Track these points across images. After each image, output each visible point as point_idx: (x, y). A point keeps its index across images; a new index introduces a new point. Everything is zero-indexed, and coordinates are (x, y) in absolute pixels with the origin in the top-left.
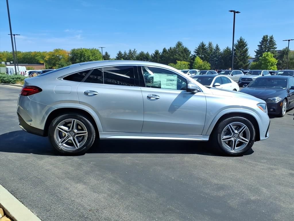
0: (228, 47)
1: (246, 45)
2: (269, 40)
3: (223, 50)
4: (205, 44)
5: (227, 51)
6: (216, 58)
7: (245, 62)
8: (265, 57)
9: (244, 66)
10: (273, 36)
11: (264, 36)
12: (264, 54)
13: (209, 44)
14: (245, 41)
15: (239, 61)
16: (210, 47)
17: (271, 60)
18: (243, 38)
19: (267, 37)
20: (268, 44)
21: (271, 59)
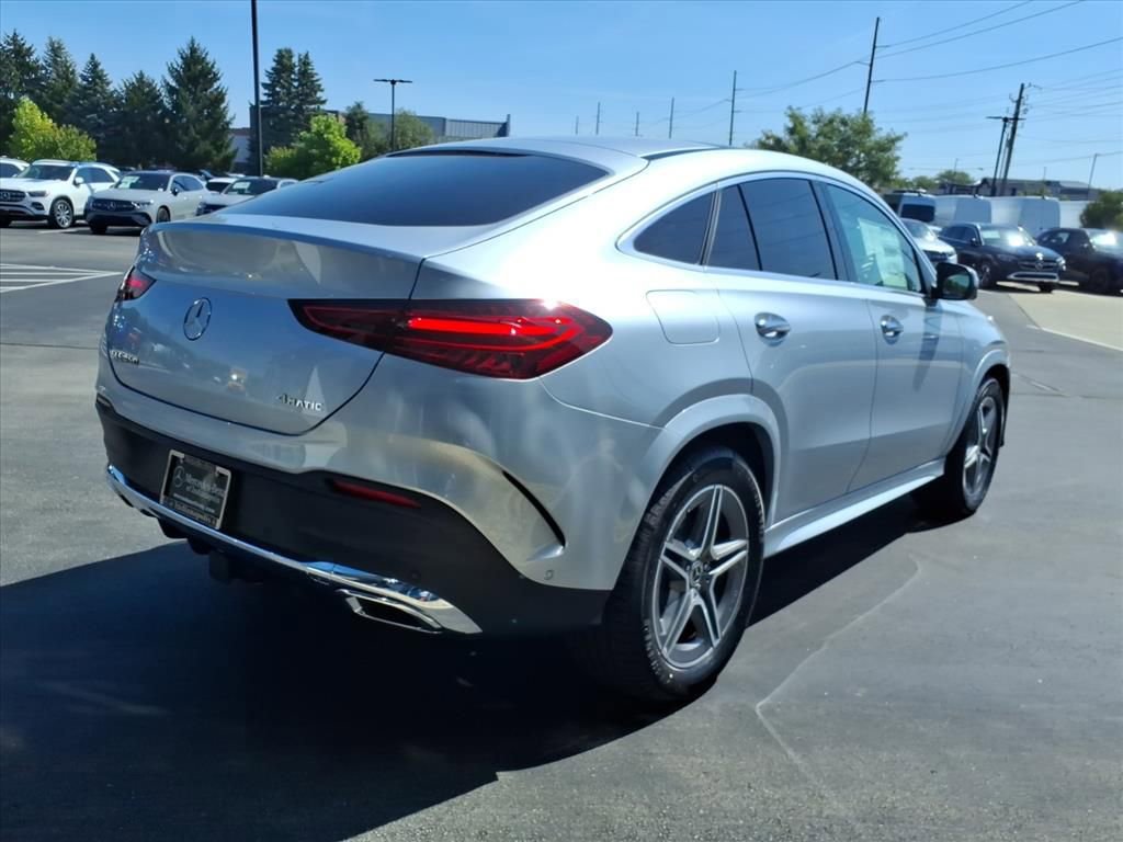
0: (142, 75)
1: (215, 75)
2: (296, 69)
3: (123, 85)
4: (27, 46)
5: (141, 88)
6: (95, 115)
7: (219, 143)
8: (319, 134)
9: (216, 158)
10: (311, 58)
11: (280, 51)
12: (317, 122)
13: (53, 50)
14: (209, 59)
15: (198, 137)
16: (55, 61)
17: (343, 148)
18: (202, 47)
19: (291, 57)
20: (296, 84)
21: (339, 143)
